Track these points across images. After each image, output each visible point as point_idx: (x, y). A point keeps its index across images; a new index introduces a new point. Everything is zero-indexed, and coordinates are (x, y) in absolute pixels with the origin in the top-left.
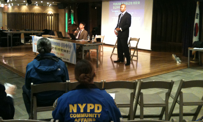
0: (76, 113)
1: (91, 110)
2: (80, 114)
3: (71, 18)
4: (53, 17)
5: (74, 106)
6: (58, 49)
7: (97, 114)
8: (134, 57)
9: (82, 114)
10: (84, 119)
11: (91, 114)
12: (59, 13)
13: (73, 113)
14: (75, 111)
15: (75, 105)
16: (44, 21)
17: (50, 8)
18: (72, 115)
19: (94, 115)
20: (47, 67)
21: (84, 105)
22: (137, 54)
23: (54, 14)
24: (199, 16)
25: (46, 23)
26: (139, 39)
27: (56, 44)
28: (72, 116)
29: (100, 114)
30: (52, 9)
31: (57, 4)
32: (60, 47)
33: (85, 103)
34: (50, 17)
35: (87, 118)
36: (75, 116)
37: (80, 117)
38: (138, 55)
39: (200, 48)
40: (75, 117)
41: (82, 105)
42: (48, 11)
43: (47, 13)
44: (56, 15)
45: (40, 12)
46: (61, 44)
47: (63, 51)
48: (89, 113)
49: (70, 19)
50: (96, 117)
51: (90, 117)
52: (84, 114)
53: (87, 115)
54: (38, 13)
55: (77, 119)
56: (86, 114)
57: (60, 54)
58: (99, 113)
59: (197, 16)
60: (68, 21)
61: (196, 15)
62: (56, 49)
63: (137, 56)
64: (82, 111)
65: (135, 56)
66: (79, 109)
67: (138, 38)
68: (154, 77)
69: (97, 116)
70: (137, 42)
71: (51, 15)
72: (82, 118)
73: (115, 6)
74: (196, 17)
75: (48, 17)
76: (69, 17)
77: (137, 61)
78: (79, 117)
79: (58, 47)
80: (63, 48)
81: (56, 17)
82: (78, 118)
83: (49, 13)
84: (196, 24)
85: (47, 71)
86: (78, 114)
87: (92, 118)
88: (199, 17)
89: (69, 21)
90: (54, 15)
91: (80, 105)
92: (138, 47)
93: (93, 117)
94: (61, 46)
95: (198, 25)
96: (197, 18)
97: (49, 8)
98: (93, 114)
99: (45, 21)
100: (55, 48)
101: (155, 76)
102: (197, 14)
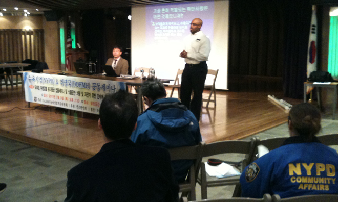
0: (301, 176)
1: (321, 173)
2: (306, 178)
3: (70, 38)
4: (32, 36)
5: (296, 166)
6: (84, 94)
7: (330, 179)
8: (210, 103)
9: (309, 178)
10: (312, 186)
11: (323, 178)
12: (44, 28)
13: (295, 175)
14: (299, 173)
15: (298, 166)
16: (15, 43)
17: (26, 19)
18: (295, 178)
19: (327, 181)
20: (175, 121)
21: (312, 165)
22: (215, 97)
23: (35, 30)
24: (316, 28)
25: (20, 48)
26: (218, 70)
27: (79, 85)
28: (293, 180)
29: (335, 179)
30: (32, 21)
31: (44, 11)
32: (91, 91)
33: (312, 162)
34: (28, 36)
35: (316, 184)
36: (299, 180)
37: (307, 182)
38: (217, 99)
39: (323, 82)
40: (300, 182)
41: (308, 165)
42: (22, 26)
43: (21, 30)
44: (39, 33)
45: (8, 28)
46: (91, 85)
47: (97, 97)
48: (319, 177)
49: (69, 40)
50: (329, 183)
51: (321, 184)
52: (312, 178)
53: (316, 180)
54: (4, 29)
55: (302, 185)
56: (315, 178)
57: (90, 103)
58: (333, 177)
59: (313, 29)
60: (66, 43)
61: (311, 27)
62: (81, 95)
63: (214, 101)
64: (309, 173)
65: (212, 101)
66: (303, 171)
67: (216, 70)
68: (261, 134)
69: (331, 181)
70: (214, 77)
71: (30, 33)
72: (310, 183)
73: (157, 14)
74: (311, 31)
75: (23, 36)
76: (68, 36)
77: (214, 109)
78: (305, 182)
79: (85, 91)
80: (96, 92)
81: (38, 36)
82: (304, 184)
83: (25, 30)
84: (313, 43)
85: (177, 126)
86: (303, 178)
87: (324, 184)
88: (316, 31)
89: (68, 43)
90: (34, 33)
91: (305, 165)
92: (217, 87)
93: (326, 182)
94: (91, 88)
95: (316, 44)
96: (313, 33)
97: (24, 20)
98: (325, 179)
99: (17, 44)
100: (79, 93)
101: (261, 132)
102: (314, 26)
